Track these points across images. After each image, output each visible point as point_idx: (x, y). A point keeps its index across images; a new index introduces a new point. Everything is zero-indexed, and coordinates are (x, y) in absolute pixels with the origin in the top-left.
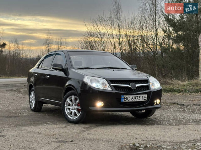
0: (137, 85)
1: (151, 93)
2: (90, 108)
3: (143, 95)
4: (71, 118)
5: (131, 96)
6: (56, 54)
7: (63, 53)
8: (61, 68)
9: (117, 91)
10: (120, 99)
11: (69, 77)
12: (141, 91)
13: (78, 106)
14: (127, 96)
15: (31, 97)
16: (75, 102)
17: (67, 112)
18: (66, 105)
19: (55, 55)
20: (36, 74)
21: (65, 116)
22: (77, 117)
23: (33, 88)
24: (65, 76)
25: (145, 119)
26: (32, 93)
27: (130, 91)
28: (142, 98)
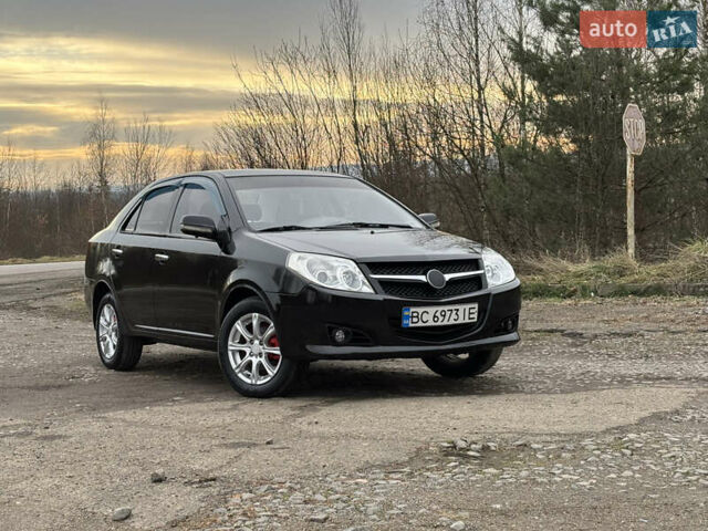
0: (448, 277)
1: (491, 298)
2: (308, 347)
3: (467, 307)
4: (249, 381)
5: (432, 310)
6: (186, 186)
7: (210, 181)
8: (209, 231)
9: (391, 294)
10: (399, 318)
11: (234, 256)
12: (460, 294)
13: (271, 344)
14: (420, 310)
15: (102, 321)
16: (262, 333)
17: (236, 363)
18: (233, 341)
19: (181, 188)
20: (120, 251)
21: (228, 375)
22: (269, 378)
23: (108, 296)
24: (223, 254)
25: (468, 381)
26: (107, 312)
27: (428, 295)
28: (465, 314)
